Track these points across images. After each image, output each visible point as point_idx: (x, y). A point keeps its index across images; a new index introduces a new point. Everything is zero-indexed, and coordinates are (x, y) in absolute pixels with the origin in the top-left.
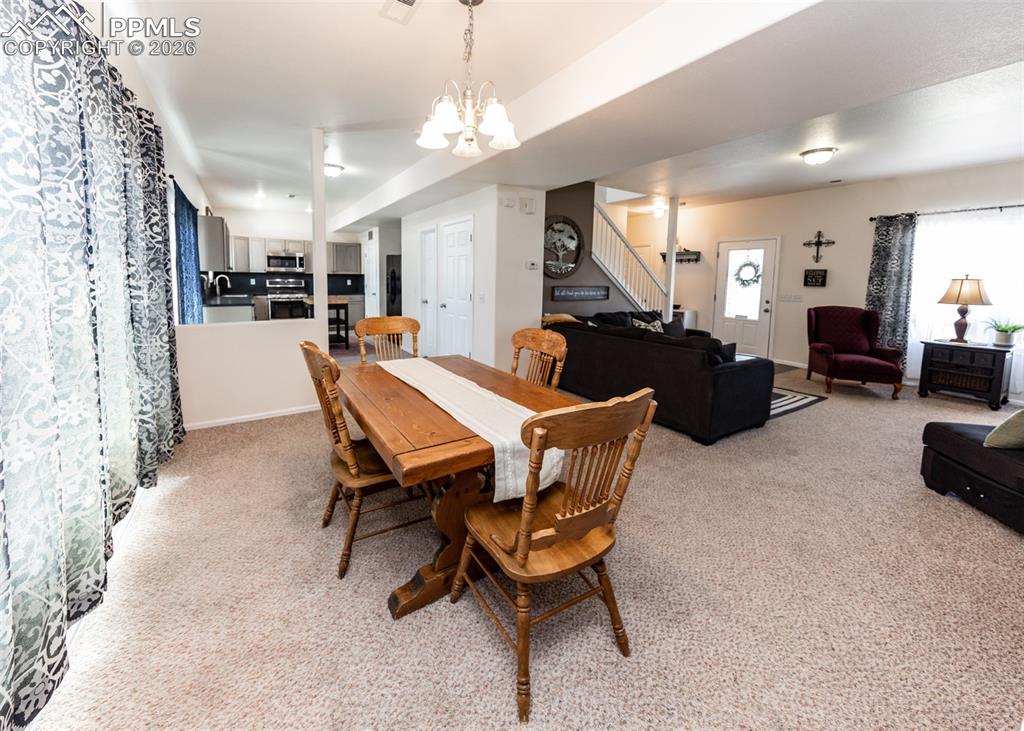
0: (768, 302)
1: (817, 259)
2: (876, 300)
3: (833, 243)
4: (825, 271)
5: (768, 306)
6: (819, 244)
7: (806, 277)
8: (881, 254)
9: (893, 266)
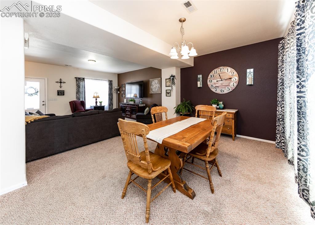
0: (43, 102)
1: (61, 87)
2: (78, 98)
3: (65, 83)
4: (64, 91)
5: (44, 103)
6: (61, 82)
7: (58, 93)
8: (78, 86)
9: (81, 90)
